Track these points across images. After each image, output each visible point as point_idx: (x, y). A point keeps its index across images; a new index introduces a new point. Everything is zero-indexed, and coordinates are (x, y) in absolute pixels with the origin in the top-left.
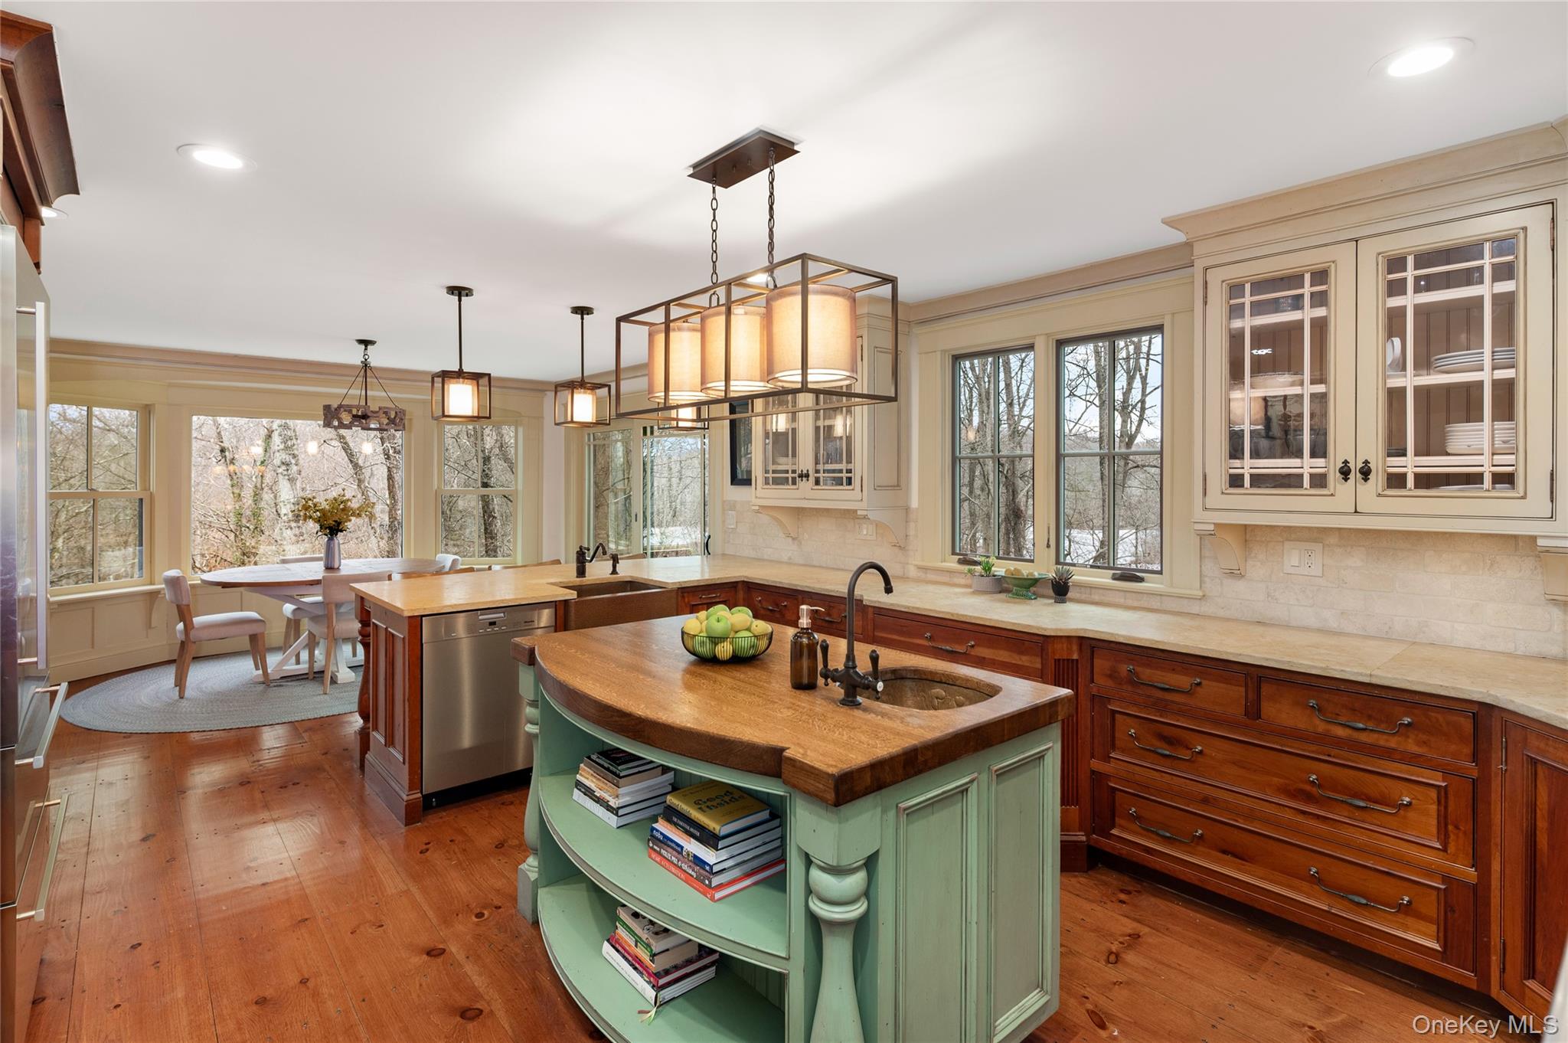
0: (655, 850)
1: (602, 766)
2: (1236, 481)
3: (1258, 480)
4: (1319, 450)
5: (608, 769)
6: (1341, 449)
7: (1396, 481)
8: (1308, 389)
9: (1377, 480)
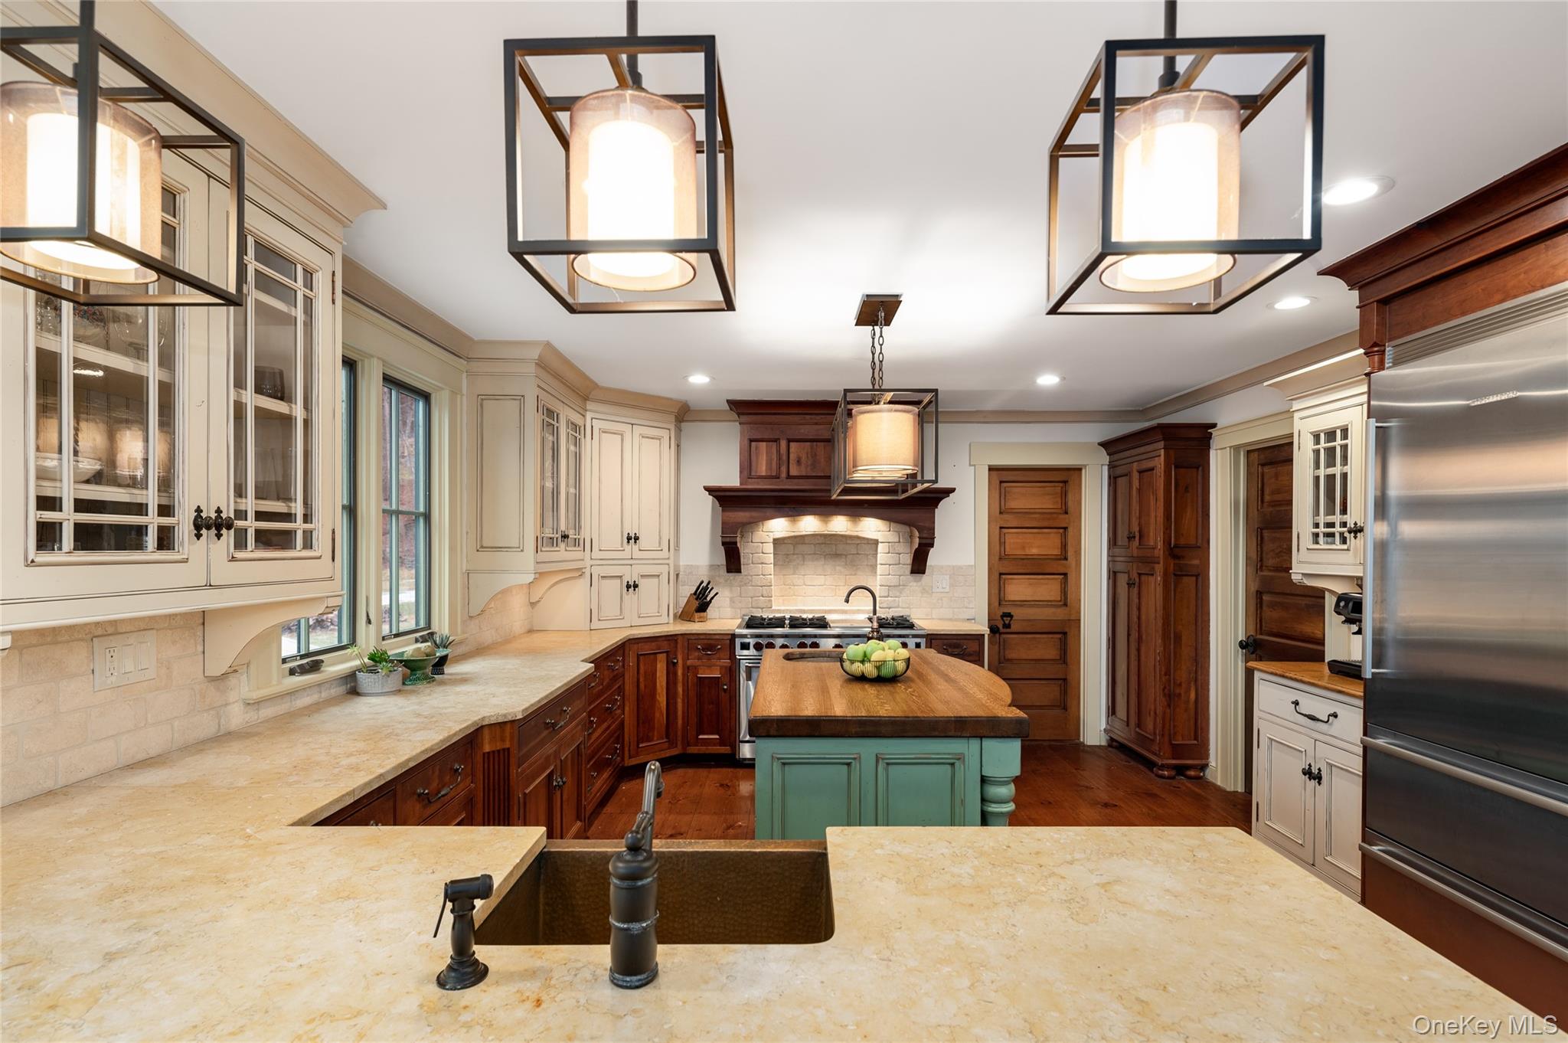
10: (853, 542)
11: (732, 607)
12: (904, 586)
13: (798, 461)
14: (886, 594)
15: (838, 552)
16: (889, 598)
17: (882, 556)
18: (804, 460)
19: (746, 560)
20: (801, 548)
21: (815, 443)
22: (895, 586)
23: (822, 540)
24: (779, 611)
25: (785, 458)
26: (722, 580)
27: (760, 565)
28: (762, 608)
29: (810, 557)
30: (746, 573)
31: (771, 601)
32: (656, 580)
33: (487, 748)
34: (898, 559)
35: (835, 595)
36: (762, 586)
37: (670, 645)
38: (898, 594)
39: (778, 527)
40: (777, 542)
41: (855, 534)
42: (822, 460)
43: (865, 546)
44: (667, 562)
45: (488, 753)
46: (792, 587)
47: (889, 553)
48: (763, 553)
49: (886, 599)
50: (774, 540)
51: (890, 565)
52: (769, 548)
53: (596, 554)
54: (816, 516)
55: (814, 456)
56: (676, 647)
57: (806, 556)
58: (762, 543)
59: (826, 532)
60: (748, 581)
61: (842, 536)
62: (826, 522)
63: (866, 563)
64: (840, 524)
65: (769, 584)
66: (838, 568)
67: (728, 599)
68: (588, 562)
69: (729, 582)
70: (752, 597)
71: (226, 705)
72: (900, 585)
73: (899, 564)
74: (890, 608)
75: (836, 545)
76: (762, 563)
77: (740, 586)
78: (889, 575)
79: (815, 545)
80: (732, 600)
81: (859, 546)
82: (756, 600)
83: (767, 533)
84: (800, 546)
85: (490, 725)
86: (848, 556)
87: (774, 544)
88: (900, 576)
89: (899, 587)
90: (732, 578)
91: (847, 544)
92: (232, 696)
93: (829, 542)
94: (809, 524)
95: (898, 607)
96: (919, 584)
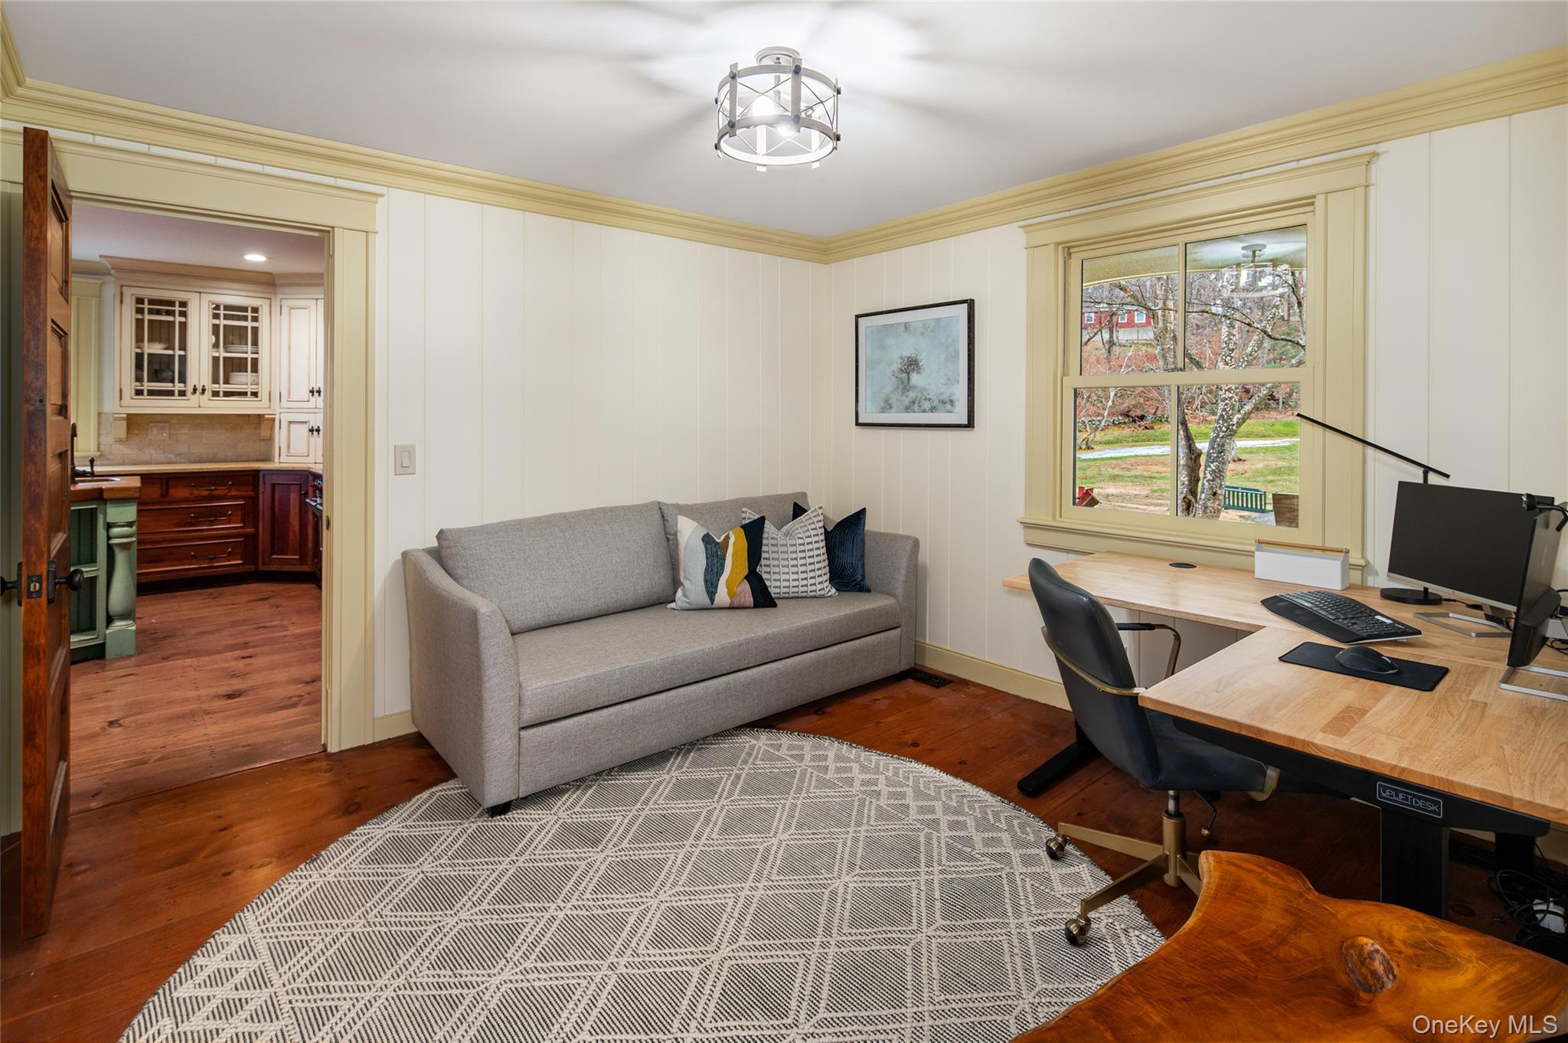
2: (139, 393)
3: (151, 393)
4: (183, 380)
6: (193, 379)
7: (216, 394)
8: (178, 353)
9: (208, 393)
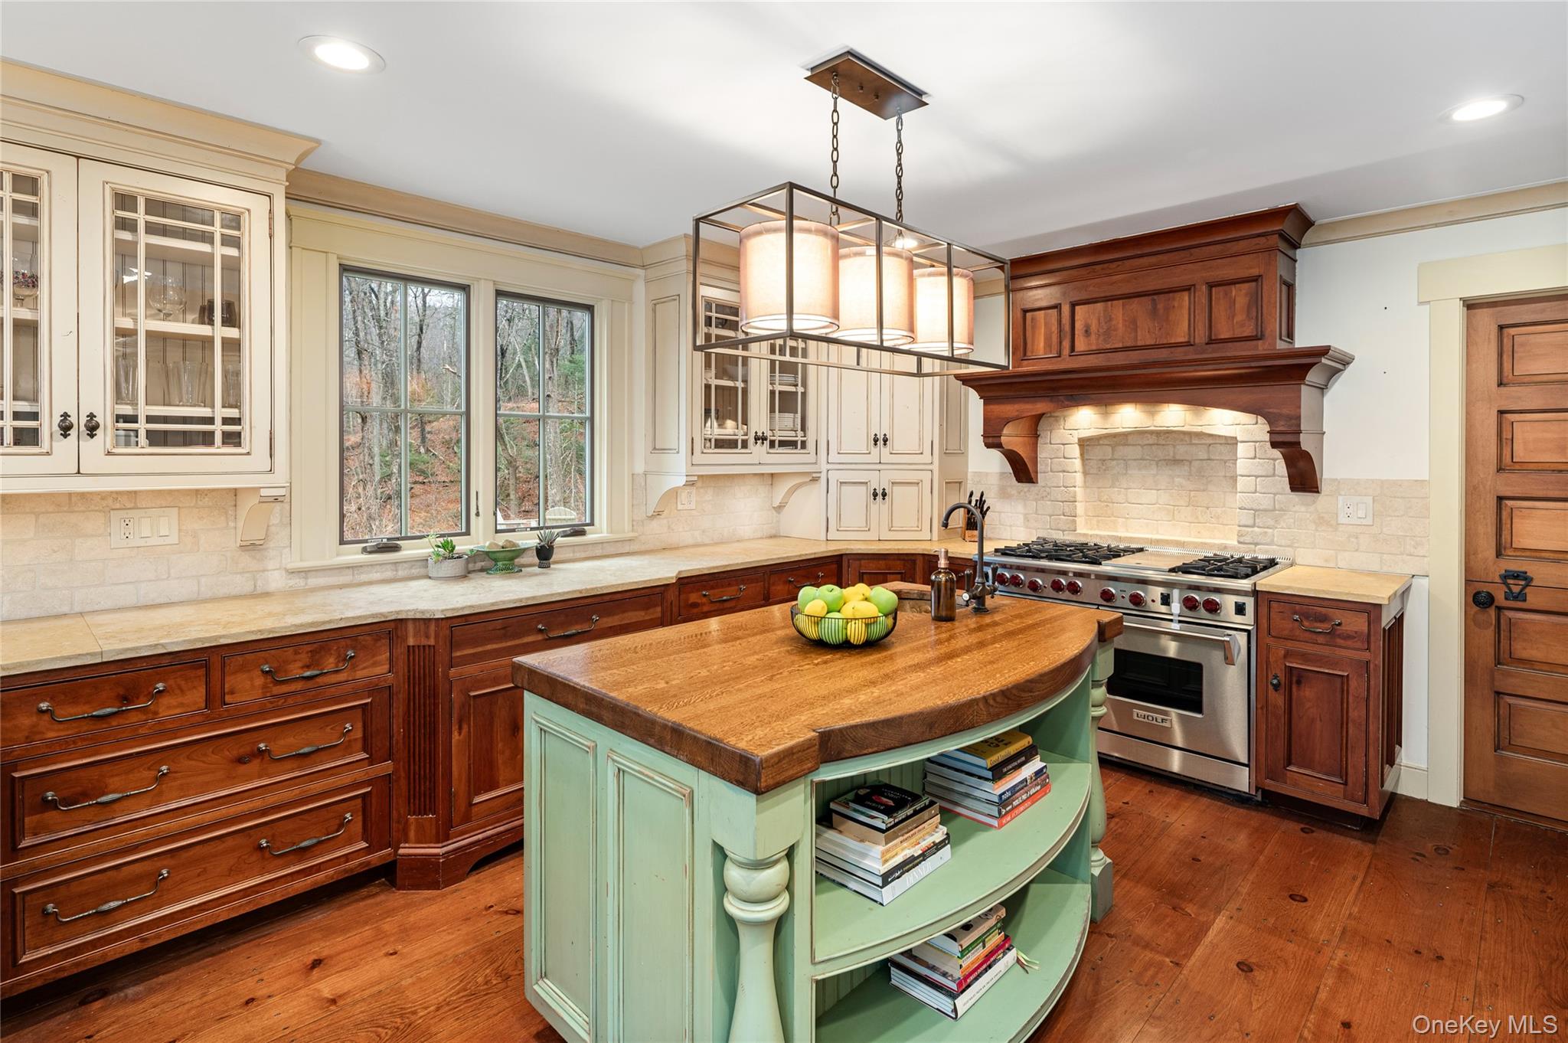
0: (1010, 811)
1: (908, 818)
5: (916, 813)
10: (1203, 442)
11: (1027, 527)
12: (1281, 510)
13: (1086, 331)
14: (1250, 522)
15: (1177, 458)
16: (1256, 529)
17: (1242, 465)
18: (1094, 328)
19: (1043, 467)
20: (1122, 451)
21: (1110, 303)
22: (1265, 510)
23: (1152, 440)
24: (1085, 535)
25: (1067, 328)
26: (1014, 492)
27: (1061, 474)
28: (1063, 531)
29: (1135, 463)
30: (1043, 484)
31: (1075, 521)
32: (914, 489)
33: (411, 642)
34: (1272, 466)
35: (1174, 519)
36: (1063, 502)
37: (904, 566)
38: (1271, 523)
39: (1084, 420)
40: (1084, 443)
41: (1199, 429)
42: (1120, 325)
43: (1222, 448)
44: (930, 467)
45: (413, 646)
46: (1110, 505)
47: (1255, 458)
48: (1065, 458)
49: (1250, 529)
50: (1079, 440)
51: (1257, 477)
52: (1075, 451)
53: (834, 457)
54: (1139, 406)
55: (1110, 320)
56: (915, 569)
57: (1129, 462)
58: (1064, 444)
59: (1153, 428)
60: (1045, 494)
61: (1184, 433)
62: (1152, 414)
63: (1223, 474)
64: (1173, 416)
65: (1072, 499)
66: (1177, 480)
67: (1021, 517)
68: (824, 467)
69: (1022, 494)
70: (1050, 516)
71: (264, 571)
72: (1274, 510)
73: (1274, 475)
74: (1256, 544)
75: (1174, 446)
76: (1064, 471)
77: (1036, 500)
78: (1255, 492)
79: (1142, 446)
80: (1026, 519)
81: (1211, 448)
82: (1056, 519)
83: (1070, 432)
84: (1121, 447)
85: (415, 620)
86: (1194, 463)
87: (1080, 445)
88: (1275, 494)
89: (1275, 512)
90: (1026, 490)
91: (1191, 444)
92: (271, 565)
93: (1164, 442)
94: (1128, 416)
95: (1271, 543)
96: (1312, 509)
